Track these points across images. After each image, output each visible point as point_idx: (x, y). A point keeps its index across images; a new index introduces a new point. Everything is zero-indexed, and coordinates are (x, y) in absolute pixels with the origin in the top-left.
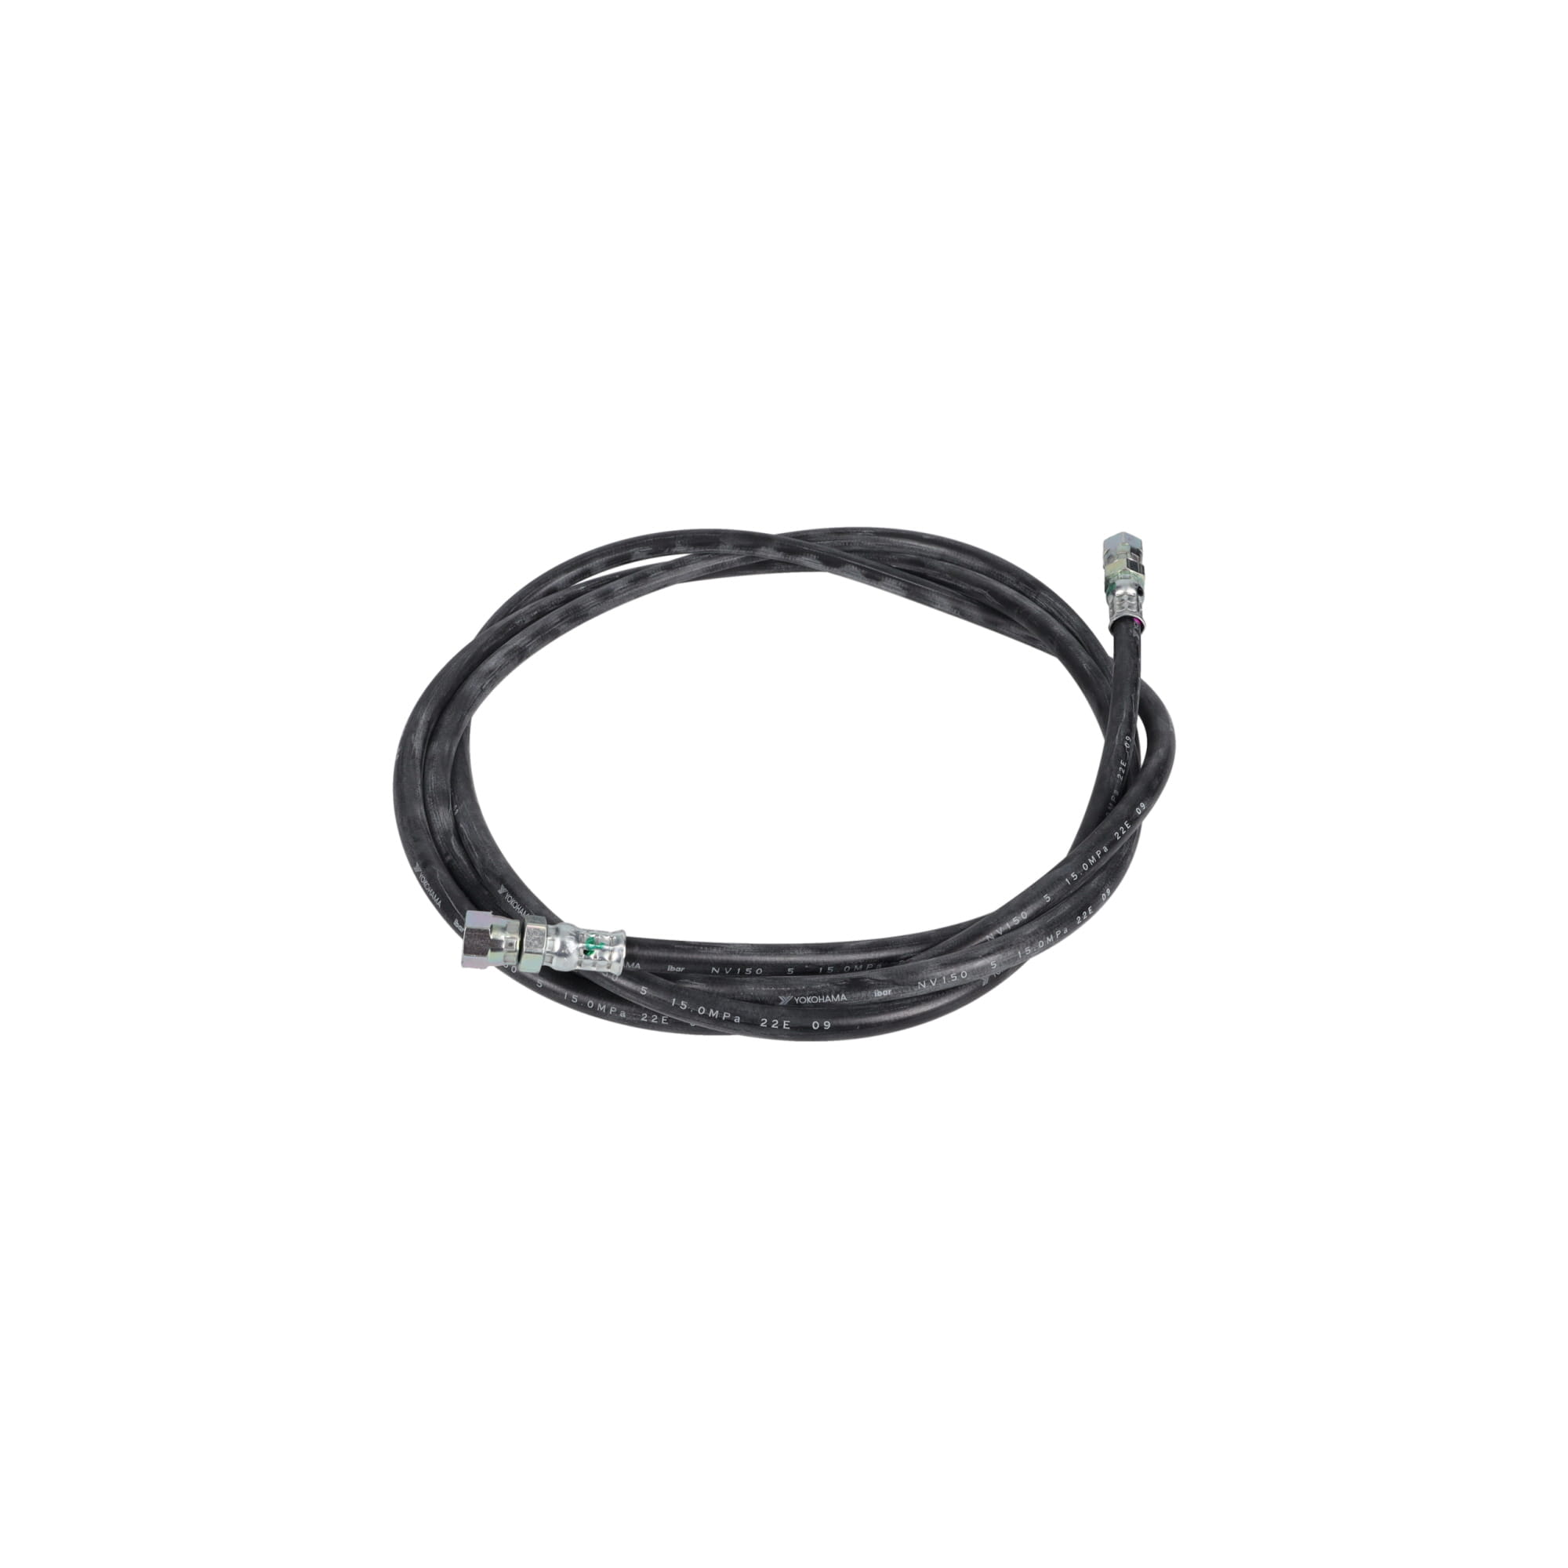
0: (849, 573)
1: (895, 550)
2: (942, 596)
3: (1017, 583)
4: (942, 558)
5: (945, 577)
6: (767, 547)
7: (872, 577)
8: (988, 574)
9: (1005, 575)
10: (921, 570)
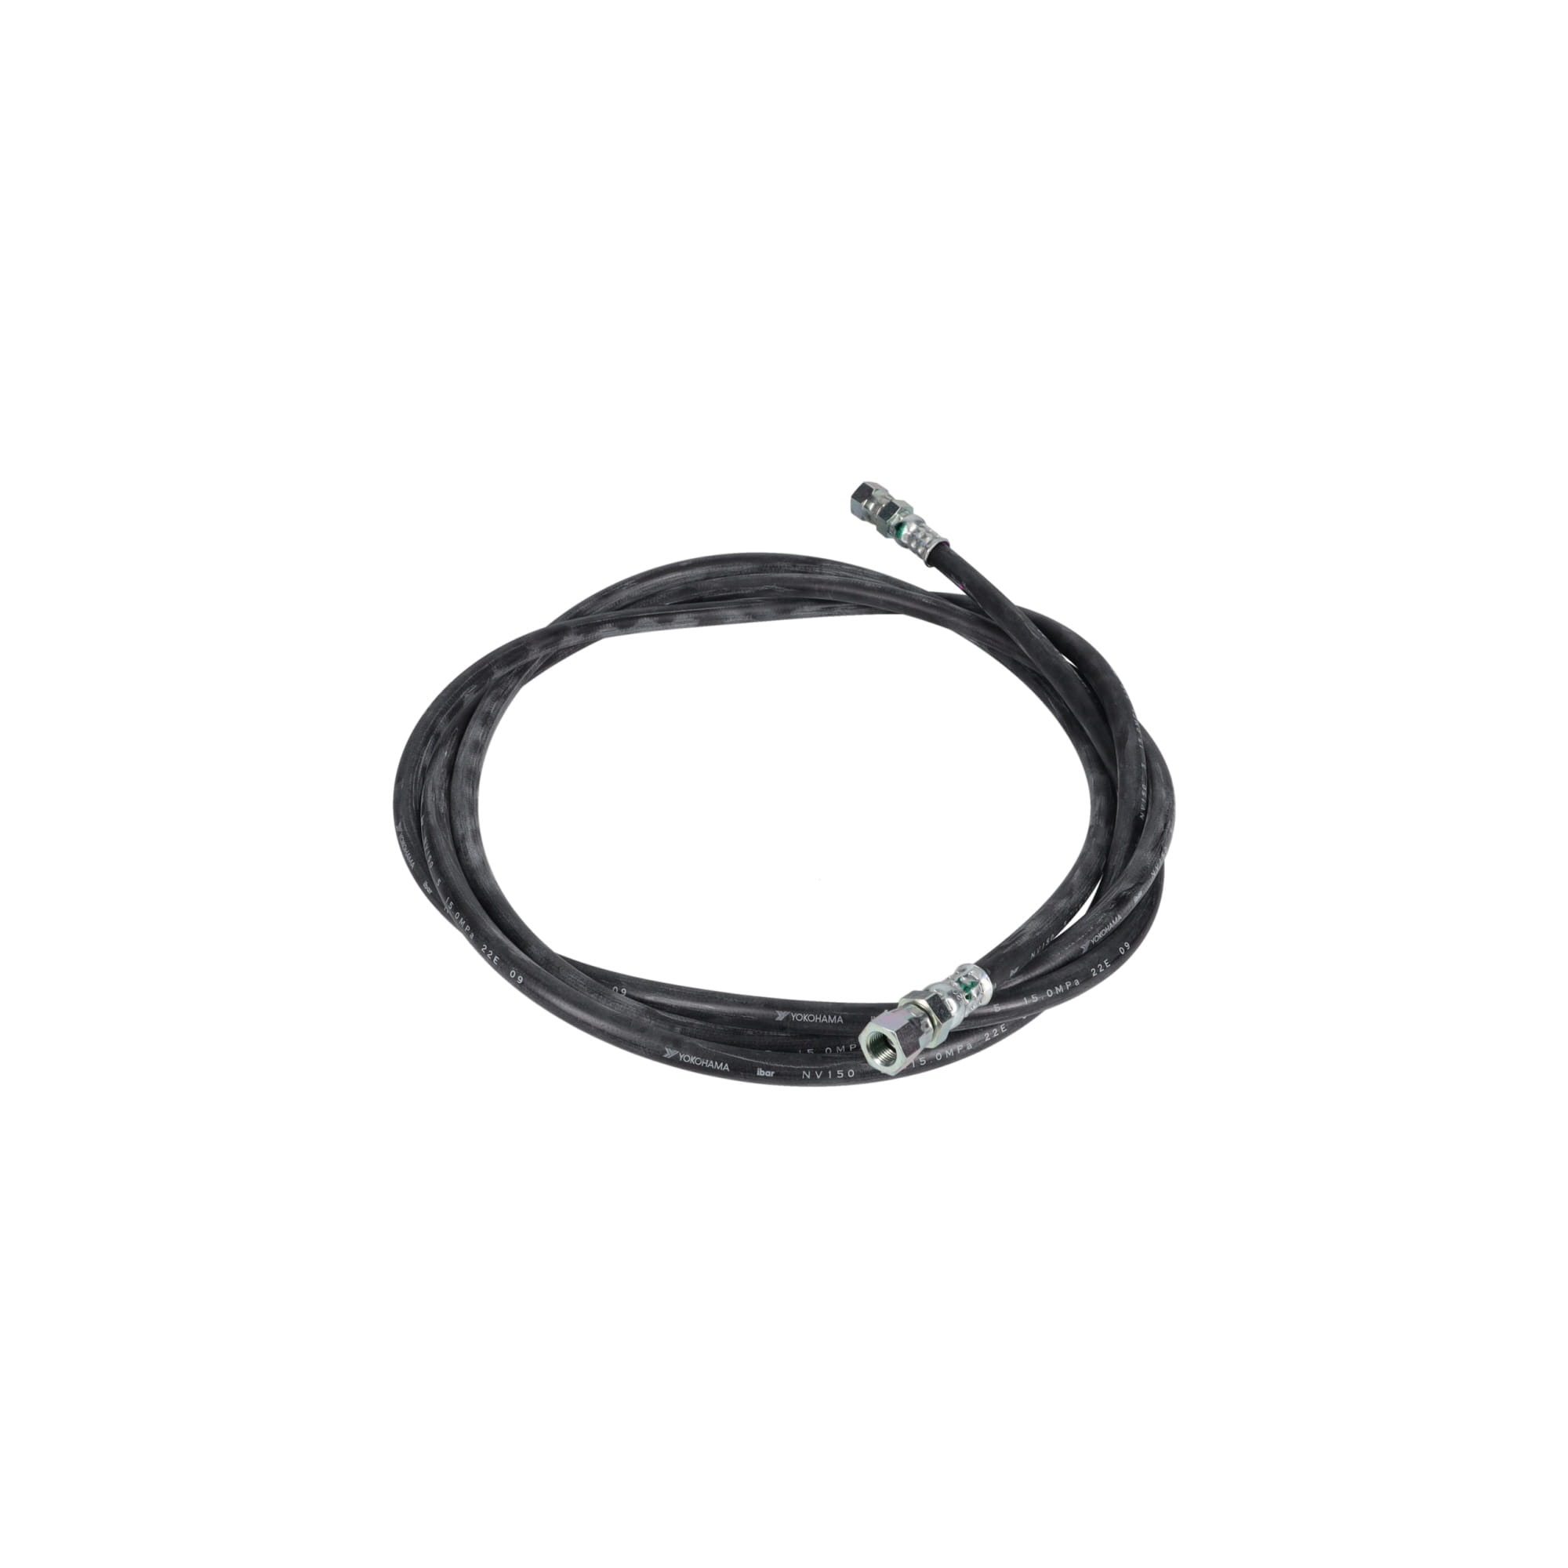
0: (642, 627)
1: (661, 589)
2: (729, 609)
3: (794, 566)
4: (708, 577)
5: (724, 591)
6: (567, 635)
7: (664, 620)
8: (761, 571)
9: (778, 564)
10: (696, 595)
